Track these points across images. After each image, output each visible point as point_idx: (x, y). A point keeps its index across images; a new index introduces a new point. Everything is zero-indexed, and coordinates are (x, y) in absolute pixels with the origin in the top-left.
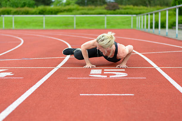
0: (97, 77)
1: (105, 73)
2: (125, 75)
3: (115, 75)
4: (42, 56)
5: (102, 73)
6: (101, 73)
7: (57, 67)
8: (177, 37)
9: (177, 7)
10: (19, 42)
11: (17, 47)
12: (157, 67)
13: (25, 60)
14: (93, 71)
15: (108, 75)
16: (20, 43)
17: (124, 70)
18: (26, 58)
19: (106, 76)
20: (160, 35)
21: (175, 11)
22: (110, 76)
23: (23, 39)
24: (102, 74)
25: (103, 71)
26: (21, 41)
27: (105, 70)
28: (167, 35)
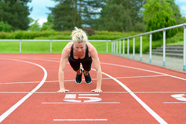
0: (71, 102)
1: (79, 98)
2: (99, 99)
3: (89, 99)
4: (17, 81)
5: (76, 98)
6: (75, 98)
7: (32, 92)
8: (150, 62)
9: (151, 33)
12: (131, 91)
14: (68, 96)
15: (82, 100)
17: (98, 95)
18: (1, 83)
19: (80, 101)
20: (134, 60)
21: (149, 36)
22: (85, 101)
24: (77, 99)
25: (77, 96)
27: (79, 95)
28: (141, 60)
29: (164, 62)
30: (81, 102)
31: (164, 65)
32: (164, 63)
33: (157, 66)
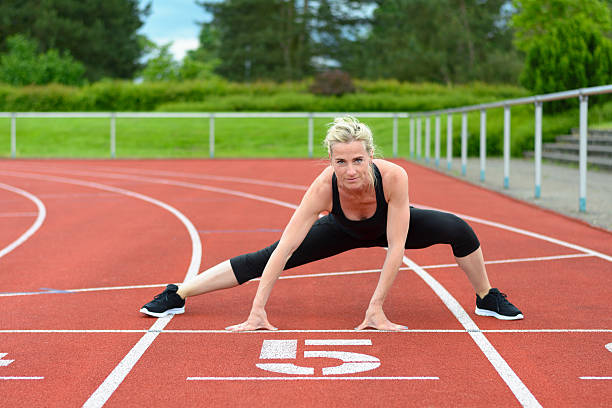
0: (282, 375)
1: (307, 354)
2: (369, 363)
3: (338, 362)
4: (105, 280)
5: (298, 355)
6: (293, 355)
7: (152, 328)
8: (537, 197)
9: (539, 102)
10: (32, 214)
11: (23, 238)
12: (476, 327)
13: (50, 295)
14: (273, 349)
15: (318, 364)
16: (34, 220)
17: (368, 342)
18: (54, 288)
19: (311, 371)
20: (484, 185)
21: (532, 113)
22: (326, 371)
23: (44, 202)
24: (299, 360)
25: (301, 348)
26: (36, 209)
27: (308, 342)
28: (506, 188)
29: (581, 200)
30: (314, 375)
31: (581, 211)
32: (584, 205)
33: (559, 215)
